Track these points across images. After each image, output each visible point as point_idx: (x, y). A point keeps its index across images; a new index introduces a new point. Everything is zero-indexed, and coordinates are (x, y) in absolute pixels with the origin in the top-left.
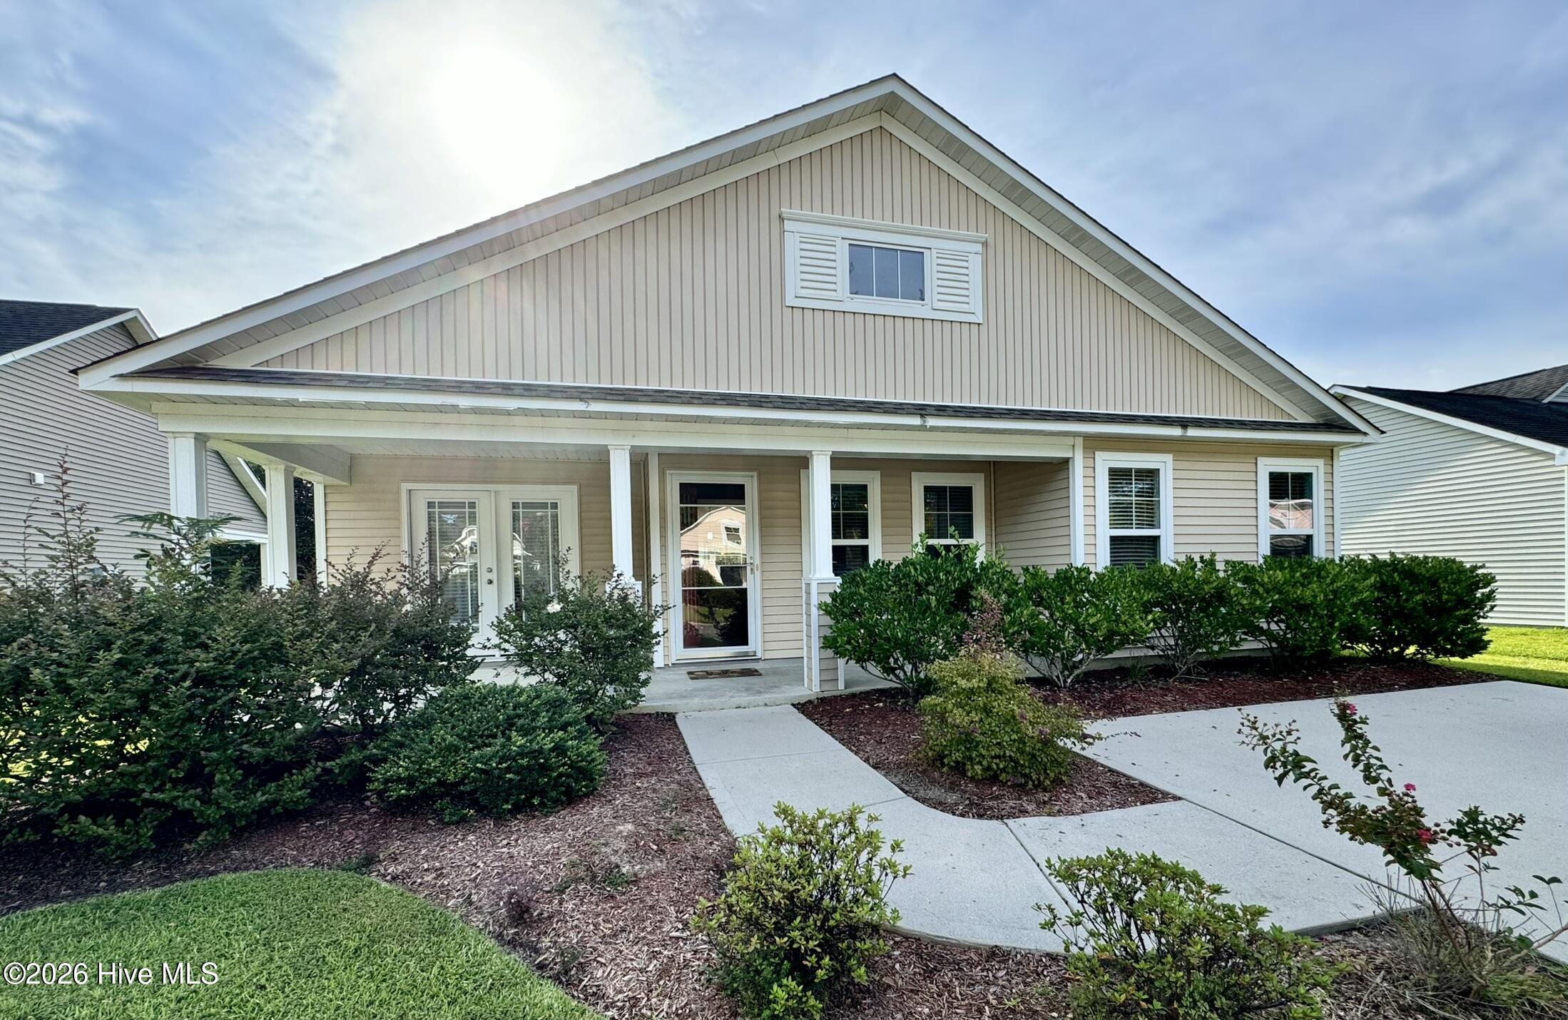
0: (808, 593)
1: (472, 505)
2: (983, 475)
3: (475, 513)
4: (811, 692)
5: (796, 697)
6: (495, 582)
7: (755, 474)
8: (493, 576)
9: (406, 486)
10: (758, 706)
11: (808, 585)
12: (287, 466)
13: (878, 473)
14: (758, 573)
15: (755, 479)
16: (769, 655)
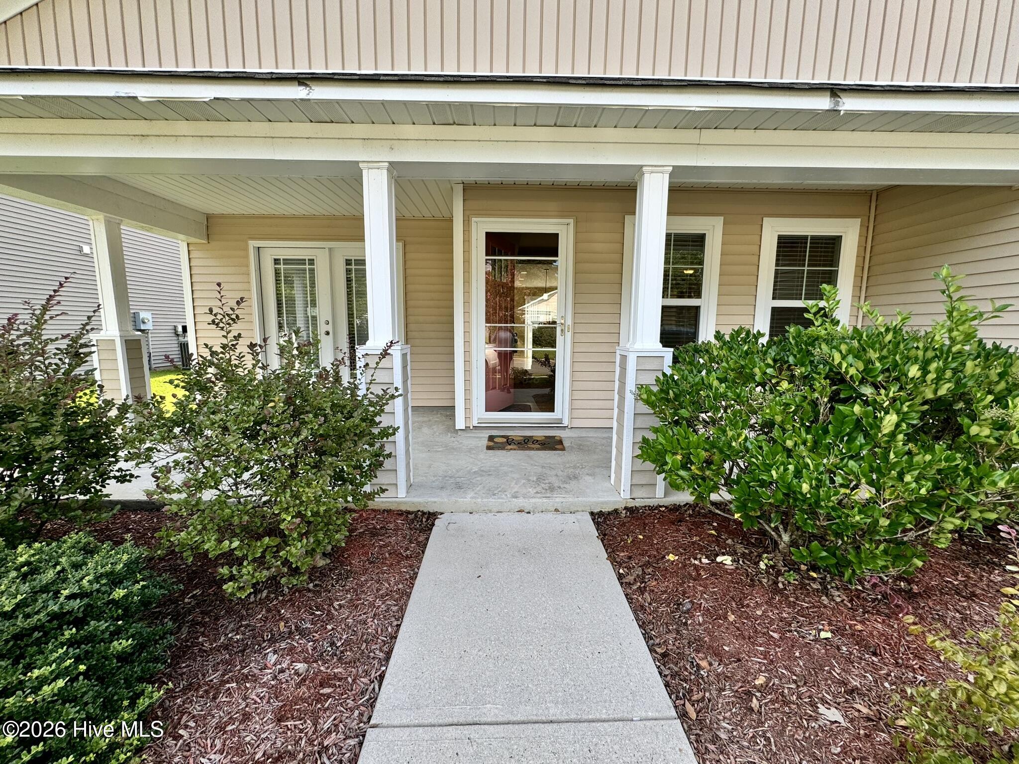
0: (623, 368)
1: (311, 262)
2: (858, 221)
3: (314, 270)
4: (619, 499)
5: (597, 503)
6: (331, 333)
7: (571, 221)
8: (329, 328)
9: (253, 244)
10: (547, 511)
11: (624, 358)
12: (105, 216)
13: (721, 220)
14: (569, 335)
15: (571, 227)
16: (577, 423)
